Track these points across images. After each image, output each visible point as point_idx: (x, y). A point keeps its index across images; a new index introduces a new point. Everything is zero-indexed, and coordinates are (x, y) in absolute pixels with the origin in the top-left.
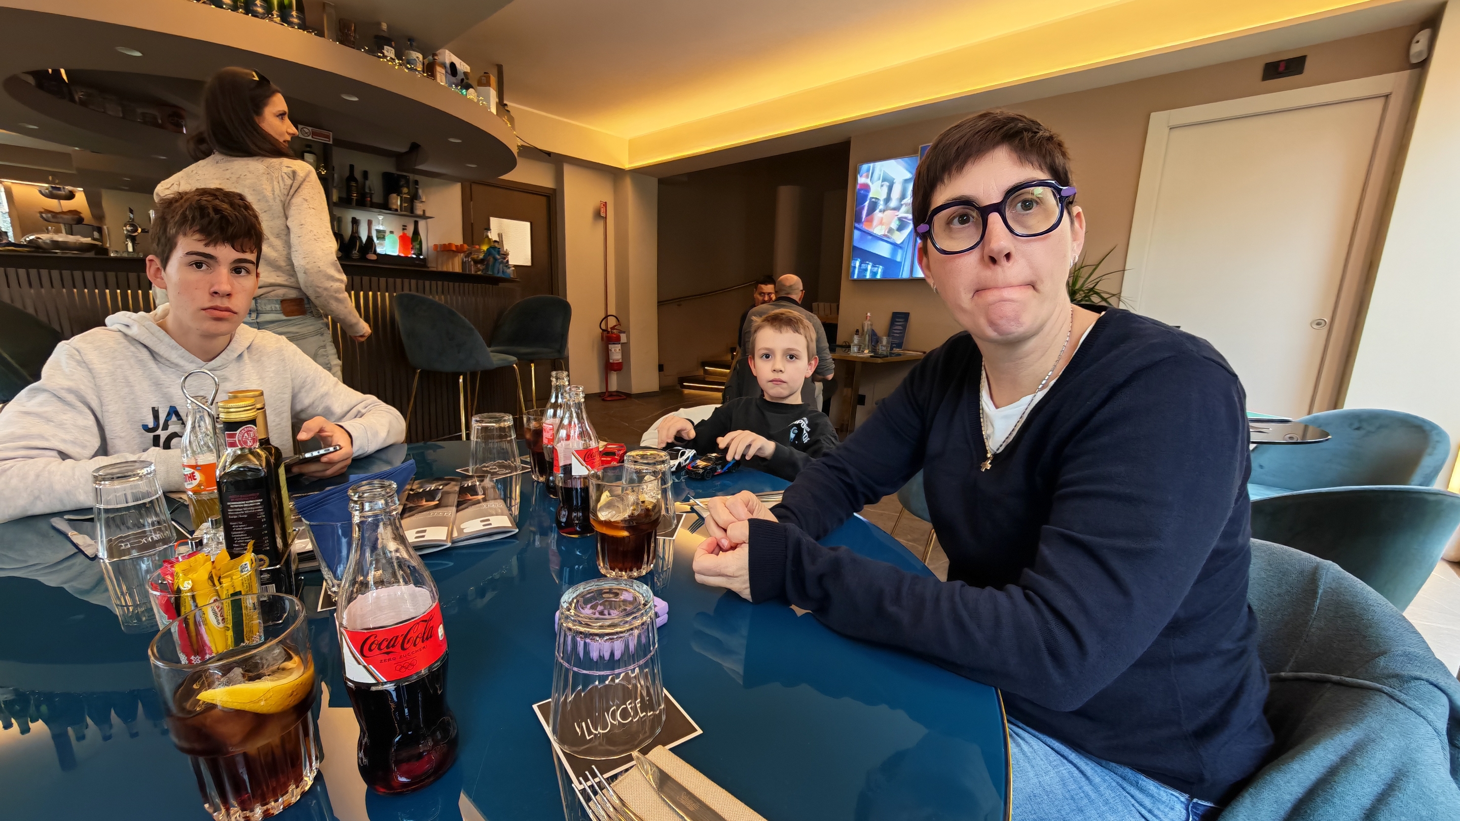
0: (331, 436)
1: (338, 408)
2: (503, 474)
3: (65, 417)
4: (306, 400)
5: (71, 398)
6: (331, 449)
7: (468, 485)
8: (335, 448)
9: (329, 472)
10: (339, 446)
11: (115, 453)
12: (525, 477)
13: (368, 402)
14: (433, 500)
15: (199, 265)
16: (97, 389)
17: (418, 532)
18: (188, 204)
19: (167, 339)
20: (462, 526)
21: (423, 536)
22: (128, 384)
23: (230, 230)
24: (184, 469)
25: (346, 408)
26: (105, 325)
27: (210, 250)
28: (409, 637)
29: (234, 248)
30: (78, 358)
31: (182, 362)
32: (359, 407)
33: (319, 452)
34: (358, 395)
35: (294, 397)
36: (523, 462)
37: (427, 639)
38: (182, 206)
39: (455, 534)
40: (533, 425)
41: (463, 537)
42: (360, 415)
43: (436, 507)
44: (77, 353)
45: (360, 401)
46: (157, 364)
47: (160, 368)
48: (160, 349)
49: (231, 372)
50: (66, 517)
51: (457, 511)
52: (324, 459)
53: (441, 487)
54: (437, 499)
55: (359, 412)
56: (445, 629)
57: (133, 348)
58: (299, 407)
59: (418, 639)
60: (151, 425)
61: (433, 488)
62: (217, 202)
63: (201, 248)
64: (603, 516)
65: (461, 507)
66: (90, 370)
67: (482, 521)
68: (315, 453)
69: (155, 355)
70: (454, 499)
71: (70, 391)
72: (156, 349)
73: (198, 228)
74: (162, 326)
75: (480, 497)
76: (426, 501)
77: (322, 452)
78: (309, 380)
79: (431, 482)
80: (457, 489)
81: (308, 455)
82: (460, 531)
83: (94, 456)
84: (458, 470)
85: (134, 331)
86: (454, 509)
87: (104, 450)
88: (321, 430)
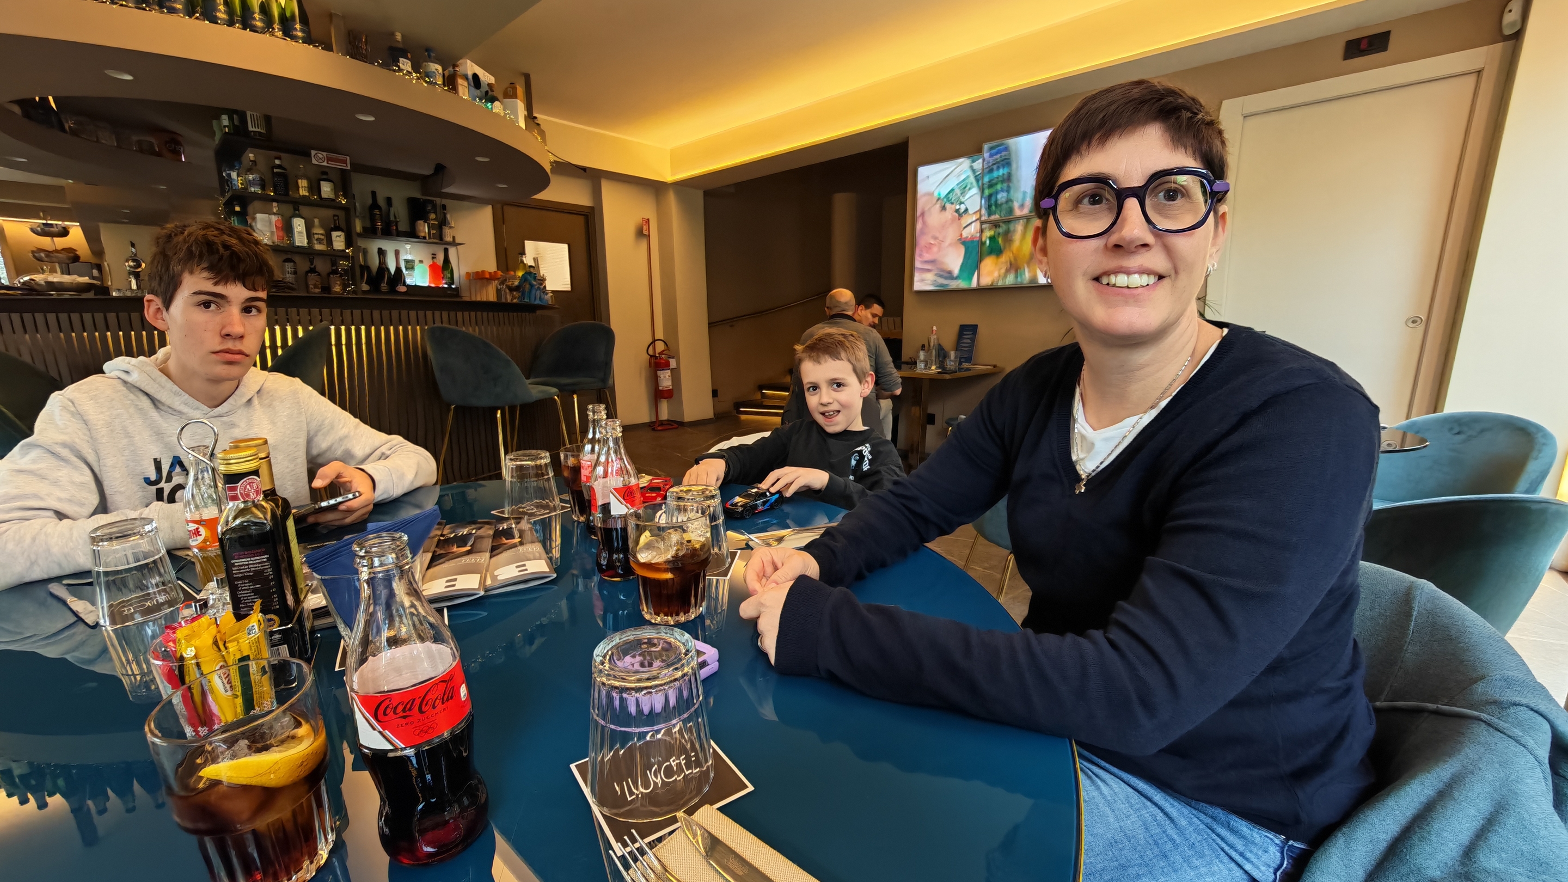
0: (350, 482)
1: (359, 451)
2: (542, 514)
3: (60, 474)
4: (322, 444)
5: (65, 453)
6: (350, 496)
7: (503, 528)
8: (354, 495)
9: (349, 520)
10: (359, 492)
11: (117, 509)
12: (565, 518)
13: (394, 442)
14: (465, 545)
15: (207, 305)
16: (93, 440)
17: (447, 581)
18: (192, 238)
19: (169, 384)
20: (496, 573)
21: (454, 586)
22: (128, 435)
23: (242, 267)
24: (188, 525)
25: (368, 451)
26: (103, 373)
27: (219, 289)
28: (428, 698)
29: (245, 286)
30: (73, 409)
31: (185, 409)
32: (383, 449)
33: (336, 501)
34: (383, 436)
35: (309, 442)
36: (562, 501)
37: (448, 700)
38: (185, 240)
39: (489, 582)
40: (571, 461)
41: (497, 584)
42: (384, 457)
43: (469, 553)
44: (71, 404)
45: (384, 442)
46: (159, 412)
47: (161, 416)
48: (161, 396)
49: (240, 417)
50: (65, 582)
51: (491, 557)
52: (342, 507)
53: (474, 532)
54: (470, 543)
55: (383, 454)
56: (468, 687)
57: (132, 396)
58: (315, 452)
59: (438, 701)
60: (153, 477)
61: (465, 533)
62: (224, 237)
63: (209, 286)
64: (643, 557)
65: (495, 553)
66: (86, 422)
67: (517, 567)
68: (332, 502)
69: (157, 403)
70: (488, 543)
71: (64, 445)
72: (158, 396)
73: (205, 265)
74: (165, 371)
75: (517, 540)
76: (458, 547)
77: (340, 499)
78: (327, 422)
79: (464, 527)
80: (491, 532)
81: (324, 504)
82: (494, 578)
83: (94, 513)
84: (492, 512)
85: (134, 378)
86: (488, 555)
87: (103, 507)
88: (339, 476)
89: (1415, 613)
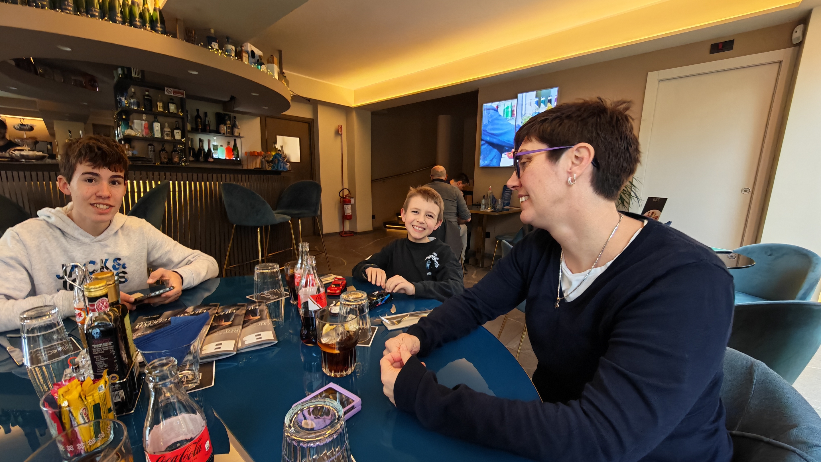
0: (169, 280)
1: (176, 259)
2: (273, 299)
3: (8, 274)
4: (156, 255)
5: (12, 262)
6: (168, 289)
7: (251, 308)
8: (170, 289)
10: (173, 287)
12: (287, 301)
13: (195, 254)
14: (228, 321)
15: (90, 181)
16: (28, 255)
17: (217, 345)
18: (81, 145)
19: (72, 224)
20: (244, 339)
21: (220, 348)
22: (47, 251)
23: (108, 159)
24: (75, 310)
25: (181, 259)
26: (37, 216)
27: (96, 171)
29: (110, 170)
30: (18, 238)
31: (80, 237)
32: (189, 258)
33: (160, 292)
34: (189, 251)
35: (149, 254)
36: (285, 290)
38: (78, 147)
39: (240, 345)
40: (290, 271)
41: (244, 347)
42: (189, 263)
43: (230, 326)
44: (17, 235)
45: (190, 254)
46: (66, 239)
47: (67, 241)
48: (67, 230)
49: (110, 242)
51: (243, 328)
52: (163, 295)
53: (234, 311)
54: (231, 319)
55: (189, 260)
57: (51, 230)
58: (152, 259)
60: (61, 275)
61: (229, 312)
62: (99, 144)
63: (90, 169)
65: (245, 325)
66: (24, 245)
67: (256, 336)
69: (65, 234)
70: (242, 319)
71: (12, 258)
72: (65, 230)
73: (88, 159)
74: (69, 216)
75: (258, 317)
76: (225, 322)
78: (158, 244)
79: (229, 308)
80: (244, 312)
82: (243, 342)
83: (27, 296)
84: (247, 297)
85: (53, 220)
86: (241, 327)
87: (33, 292)
88: (162, 276)
89: (755, 381)
